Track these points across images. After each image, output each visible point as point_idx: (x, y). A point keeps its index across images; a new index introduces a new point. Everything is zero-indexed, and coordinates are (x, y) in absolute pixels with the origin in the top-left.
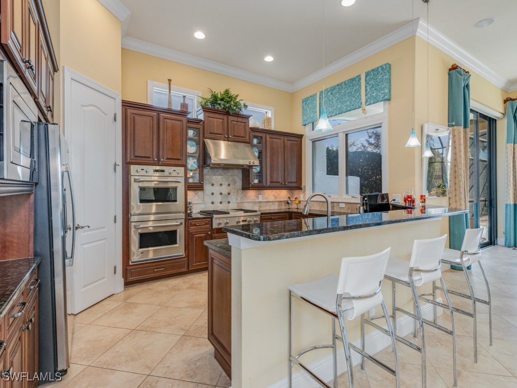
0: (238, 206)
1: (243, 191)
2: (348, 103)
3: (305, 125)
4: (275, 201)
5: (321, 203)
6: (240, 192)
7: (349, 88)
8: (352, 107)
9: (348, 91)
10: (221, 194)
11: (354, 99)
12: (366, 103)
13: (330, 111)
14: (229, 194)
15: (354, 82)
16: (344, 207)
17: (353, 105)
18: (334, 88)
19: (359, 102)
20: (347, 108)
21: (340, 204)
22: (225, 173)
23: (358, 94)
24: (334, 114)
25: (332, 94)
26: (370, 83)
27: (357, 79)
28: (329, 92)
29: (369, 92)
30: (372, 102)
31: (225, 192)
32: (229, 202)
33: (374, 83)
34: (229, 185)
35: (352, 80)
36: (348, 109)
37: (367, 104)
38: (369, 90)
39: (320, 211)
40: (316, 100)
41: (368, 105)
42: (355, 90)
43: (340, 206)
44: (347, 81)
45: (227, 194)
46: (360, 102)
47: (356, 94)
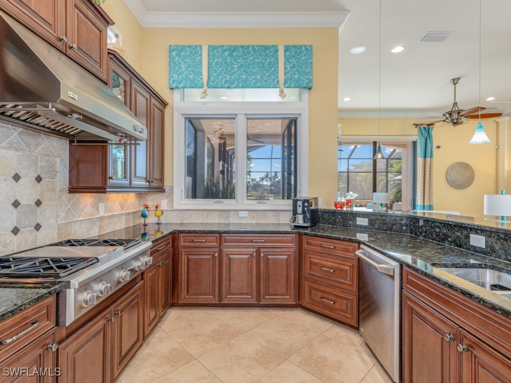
0: (59, 234)
1: (72, 195)
2: (259, 77)
3: (172, 89)
4: (122, 215)
5: (205, 212)
6: (63, 197)
7: (260, 57)
8: (264, 83)
9: (257, 61)
10: (16, 204)
11: (267, 74)
12: (285, 84)
13: (228, 79)
14: (38, 203)
15: (268, 52)
16: (247, 216)
17: (266, 82)
18: (235, 48)
19: (274, 80)
20: (256, 83)
21: (240, 212)
22: (28, 145)
23: (273, 69)
24: (234, 85)
25: (231, 55)
26: (291, 60)
27: (272, 49)
28: (226, 50)
29: (289, 72)
30: (293, 85)
31: (27, 199)
32: (38, 227)
33: (295, 62)
34: (39, 179)
35: (266, 48)
36: (259, 84)
37: (287, 85)
38: (289, 69)
39: (203, 224)
40: (201, 55)
41: (287, 87)
42: (269, 63)
43: (240, 216)
44: (257, 46)
45: (33, 203)
46: (276, 80)
47: (270, 68)
